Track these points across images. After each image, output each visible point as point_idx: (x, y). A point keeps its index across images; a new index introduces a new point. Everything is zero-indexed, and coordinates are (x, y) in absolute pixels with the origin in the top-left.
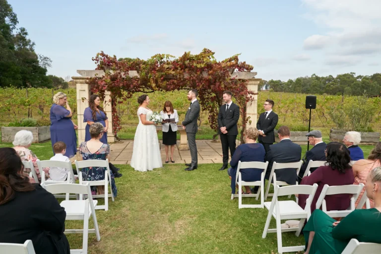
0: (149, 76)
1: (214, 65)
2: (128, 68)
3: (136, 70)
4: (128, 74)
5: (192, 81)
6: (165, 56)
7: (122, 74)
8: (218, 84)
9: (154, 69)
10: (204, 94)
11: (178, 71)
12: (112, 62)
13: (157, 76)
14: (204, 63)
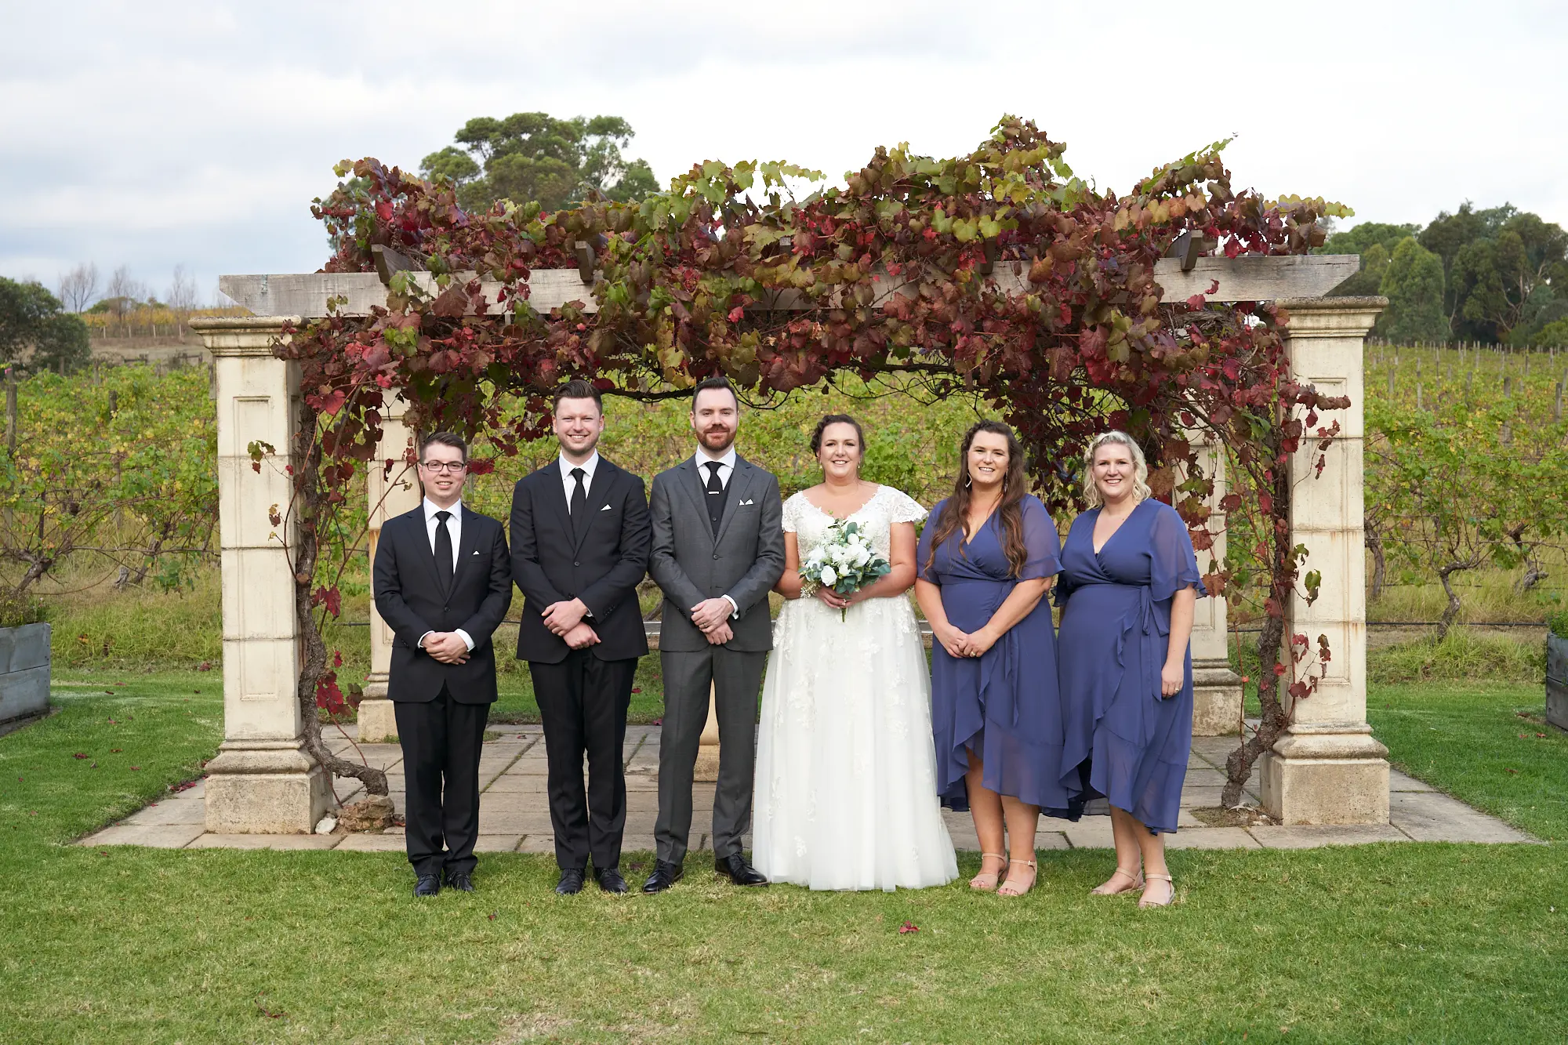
0: (651, 302)
1: (1067, 223)
2: (526, 258)
3: (573, 263)
4: (525, 291)
5: (926, 323)
6: (758, 176)
7: (491, 291)
8: (1091, 339)
9: (687, 256)
10: (1044, 402)
11: (834, 265)
12: (427, 218)
13: (701, 301)
14: (1000, 213)
